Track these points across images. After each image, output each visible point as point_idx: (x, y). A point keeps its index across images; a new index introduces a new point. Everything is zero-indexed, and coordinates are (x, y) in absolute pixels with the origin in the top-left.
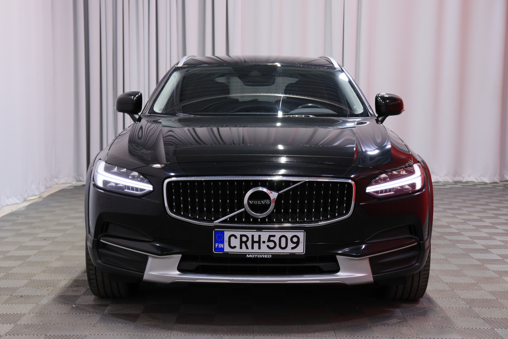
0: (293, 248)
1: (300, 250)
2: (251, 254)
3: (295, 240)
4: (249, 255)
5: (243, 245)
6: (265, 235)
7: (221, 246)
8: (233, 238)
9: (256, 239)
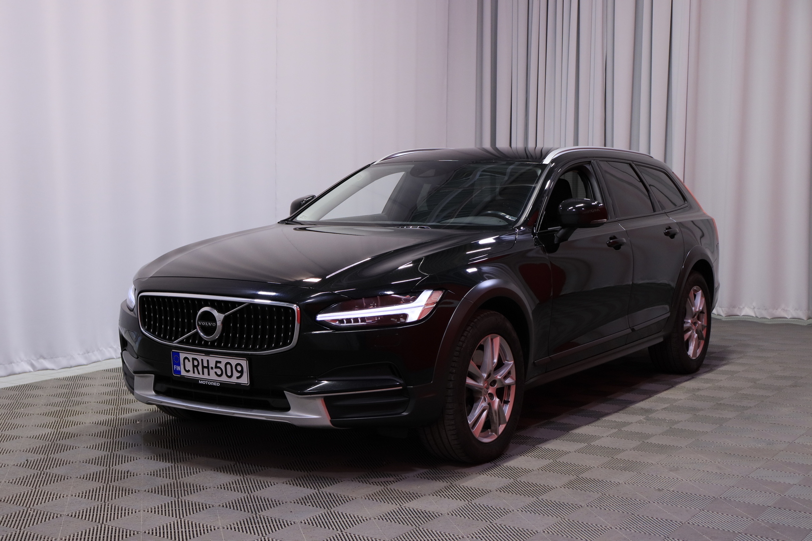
0: (238, 378)
1: (245, 380)
2: (203, 381)
3: (239, 368)
4: (201, 381)
5: (195, 369)
6: (212, 360)
7: (178, 368)
8: (186, 361)
9: (205, 364)
